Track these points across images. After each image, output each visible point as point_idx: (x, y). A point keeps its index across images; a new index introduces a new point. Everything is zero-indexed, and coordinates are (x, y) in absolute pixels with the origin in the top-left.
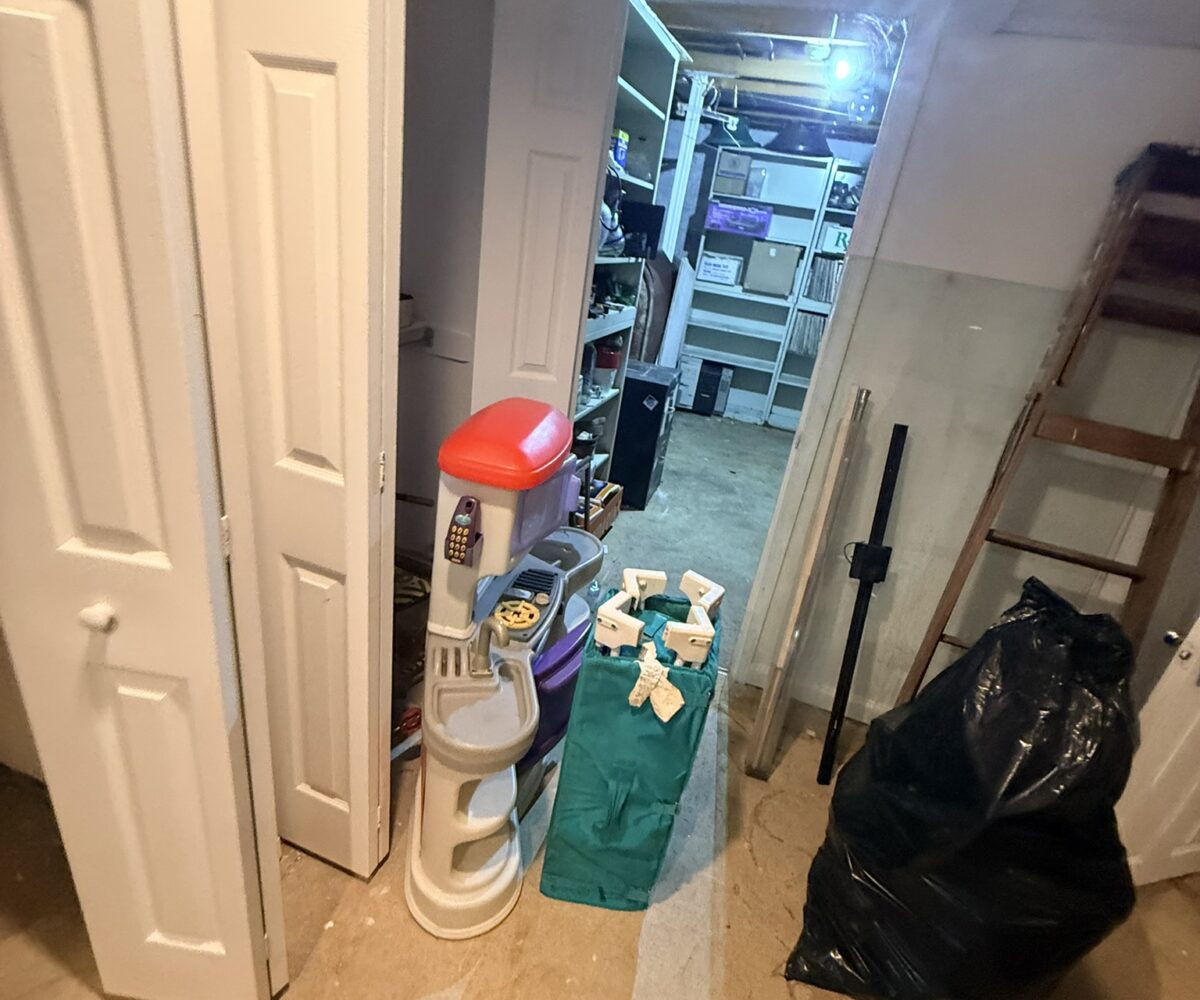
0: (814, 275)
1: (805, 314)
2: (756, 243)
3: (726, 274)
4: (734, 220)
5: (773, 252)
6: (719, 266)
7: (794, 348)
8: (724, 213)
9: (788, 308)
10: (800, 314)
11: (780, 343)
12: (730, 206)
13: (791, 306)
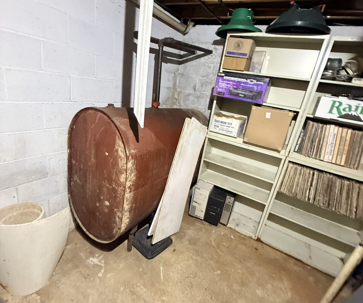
0: (305, 135)
1: (295, 166)
2: (254, 108)
3: (230, 129)
4: (236, 89)
5: (268, 115)
6: (225, 123)
7: (284, 190)
8: (228, 84)
9: (281, 159)
10: (291, 165)
11: (272, 184)
12: (233, 79)
13: (284, 158)
